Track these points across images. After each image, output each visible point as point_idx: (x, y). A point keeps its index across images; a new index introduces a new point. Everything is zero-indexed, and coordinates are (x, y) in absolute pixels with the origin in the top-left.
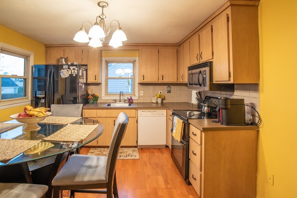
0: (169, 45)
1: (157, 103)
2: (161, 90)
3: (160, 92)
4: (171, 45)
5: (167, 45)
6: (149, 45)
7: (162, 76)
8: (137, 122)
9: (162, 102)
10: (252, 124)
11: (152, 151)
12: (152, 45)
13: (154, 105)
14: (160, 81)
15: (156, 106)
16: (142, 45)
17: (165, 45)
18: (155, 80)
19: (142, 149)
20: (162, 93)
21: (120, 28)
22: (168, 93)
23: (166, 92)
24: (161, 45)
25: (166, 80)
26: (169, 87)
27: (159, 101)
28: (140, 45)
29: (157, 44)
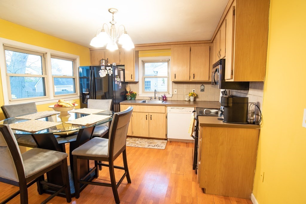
0: (201, 42)
1: (189, 101)
2: (194, 89)
3: (193, 90)
4: (203, 42)
5: (199, 42)
6: (181, 43)
7: (194, 74)
8: (166, 117)
9: (195, 101)
10: (254, 123)
11: (179, 144)
12: (184, 43)
13: (187, 103)
14: (192, 80)
15: (188, 104)
16: (174, 43)
17: (197, 42)
18: (186, 79)
19: (171, 142)
20: (196, 92)
21: (126, 33)
22: (201, 92)
23: (200, 90)
24: (193, 42)
25: (197, 79)
26: (202, 85)
27: (192, 99)
28: (172, 44)
29: (189, 41)
